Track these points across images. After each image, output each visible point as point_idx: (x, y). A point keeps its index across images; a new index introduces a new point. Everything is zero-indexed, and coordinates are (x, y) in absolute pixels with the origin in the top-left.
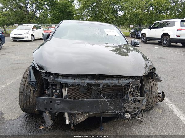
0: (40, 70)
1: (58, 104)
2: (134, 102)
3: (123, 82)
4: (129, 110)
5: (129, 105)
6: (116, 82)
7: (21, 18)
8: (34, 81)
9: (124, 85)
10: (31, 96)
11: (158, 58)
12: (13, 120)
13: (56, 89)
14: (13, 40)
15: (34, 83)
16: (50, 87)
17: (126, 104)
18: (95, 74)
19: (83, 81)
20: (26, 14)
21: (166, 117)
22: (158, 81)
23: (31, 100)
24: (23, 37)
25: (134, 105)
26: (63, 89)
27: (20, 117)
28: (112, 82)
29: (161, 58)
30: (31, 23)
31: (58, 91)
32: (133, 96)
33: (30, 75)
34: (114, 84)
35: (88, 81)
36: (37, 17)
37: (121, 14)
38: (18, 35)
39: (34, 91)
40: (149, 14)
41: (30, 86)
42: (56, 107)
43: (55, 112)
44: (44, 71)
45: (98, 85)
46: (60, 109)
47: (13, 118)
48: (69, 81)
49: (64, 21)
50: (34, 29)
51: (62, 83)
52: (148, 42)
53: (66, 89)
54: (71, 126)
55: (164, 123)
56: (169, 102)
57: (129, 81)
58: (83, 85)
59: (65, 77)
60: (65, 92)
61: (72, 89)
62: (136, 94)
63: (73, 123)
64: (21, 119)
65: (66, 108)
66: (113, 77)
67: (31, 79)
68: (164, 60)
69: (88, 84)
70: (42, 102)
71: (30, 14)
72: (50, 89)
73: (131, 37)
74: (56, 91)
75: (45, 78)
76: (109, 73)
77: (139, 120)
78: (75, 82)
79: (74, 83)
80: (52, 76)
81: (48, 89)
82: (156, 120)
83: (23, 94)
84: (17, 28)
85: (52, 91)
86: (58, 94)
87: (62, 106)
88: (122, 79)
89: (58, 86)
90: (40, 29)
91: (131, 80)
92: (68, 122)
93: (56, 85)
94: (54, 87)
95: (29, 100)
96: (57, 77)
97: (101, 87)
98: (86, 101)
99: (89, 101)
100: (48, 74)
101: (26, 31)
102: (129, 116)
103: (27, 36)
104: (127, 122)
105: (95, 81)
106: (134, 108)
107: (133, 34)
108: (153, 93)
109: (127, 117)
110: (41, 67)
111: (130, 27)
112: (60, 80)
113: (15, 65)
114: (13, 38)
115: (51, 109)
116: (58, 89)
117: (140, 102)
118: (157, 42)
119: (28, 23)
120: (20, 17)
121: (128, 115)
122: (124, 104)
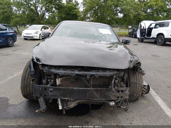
0: (37, 63)
1: (51, 91)
2: (118, 91)
3: (108, 74)
4: (113, 99)
5: (113, 94)
6: (102, 74)
7: (32, 20)
8: (33, 72)
9: (109, 76)
10: (31, 85)
11: (152, 55)
12: (16, 105)
13: (51, 79)
14: (24, 39)
15: (33, 73)
16: (46, 77)
17: (110, 93)
18: (84, 66)
19: (73, 72)
20: (36, 16)
21: (150, 108)
22: (142, 74)
23: (31, 88)
24: (33, 36)
25: (118, 94)
26: (57, 79)
27: (22, 102)
28: (98, 73)
29: (154, 56)
30: (40, 24)
31: (52, 81)
32: (118, 87)
33: (30, 66)
34: (100, 75)
35: (77, 72)
36: (45, 19)
37: (121, 15)
38: (28, 34)
39: (33, 80)
40: (147, 15)
41: (30, 76)
42: (49, 94)
43: (49, 98)
44: (41, 63)
45: (86, 76)
46: (53, 96)
47: (16, 103)
48: (61, 72)
49: (64, 21)
50: (42, 30)
51: (55, 73)
52: (144, 41)
53: (60, 79)
54: (63, 111)
55: (147, 112)
56: (155, 94)
57: (114, 73)
58: (73, 76)
59: (57, 69)
60: (58, 81)
61: (64, 80)
62: (122, 86)
63: (65, 109)
64: (22, 104)
65: (58, 95)
66: (99, 69)
67: (30, 70)
68: (157, 58)
69: (77, 75)
70: (38, 89)
71: (40, 16)
72: (46, 79)
73: (130, 37)
74: (51, 81)
75: (42, 69)
76: (95, 66)
77: (124, 109)
78: (66, 72)
79: (64, 73)
80: (47, 68)
81: (44, 79)
82: (141, 109)
83: (24, 82)
84: (28, 29)
85: (47, 80)
86: (52, 83)
87: (55, 93)
88: (107, 71)
89: (53, 76)
90: (48, 30)
91: (115, 72)
92: (60, 108)
93: (50, 75)
94: (49, 77)
95: (29, 88)
96: (51, 69)
97: (88, 77)
98: (75, 89)
99: (78, 90)
100: (44, 65)
101: (36, 31)
102: (114, 104)
103: (36, 35)
104: (112, 109)
105: (83, 73)
106: (118, 97)
107: (131, 34)
108: (138, 85)
109: (111, 105)
110: (38, 60)
111: (129, 27)
112: (53, 70)
113: (24, 60)
114: (24, 37)
115: (45, 96)
116: (52, 79)
117: (124, 92)
118: (153, 41)
119: (38, 24)
120: (31, 18)
121: (112, 103)
122: (108, 93)
